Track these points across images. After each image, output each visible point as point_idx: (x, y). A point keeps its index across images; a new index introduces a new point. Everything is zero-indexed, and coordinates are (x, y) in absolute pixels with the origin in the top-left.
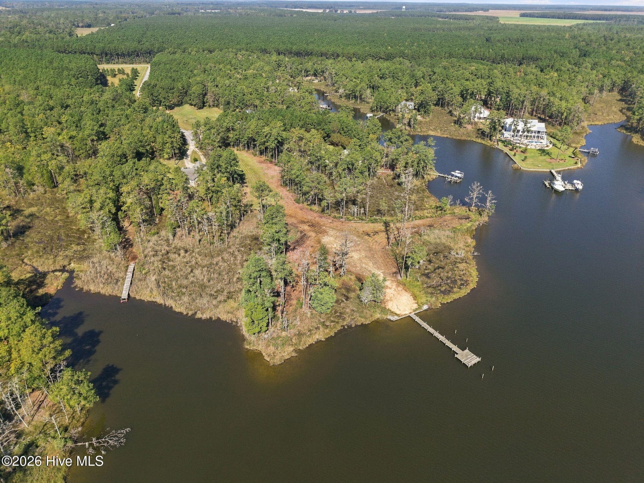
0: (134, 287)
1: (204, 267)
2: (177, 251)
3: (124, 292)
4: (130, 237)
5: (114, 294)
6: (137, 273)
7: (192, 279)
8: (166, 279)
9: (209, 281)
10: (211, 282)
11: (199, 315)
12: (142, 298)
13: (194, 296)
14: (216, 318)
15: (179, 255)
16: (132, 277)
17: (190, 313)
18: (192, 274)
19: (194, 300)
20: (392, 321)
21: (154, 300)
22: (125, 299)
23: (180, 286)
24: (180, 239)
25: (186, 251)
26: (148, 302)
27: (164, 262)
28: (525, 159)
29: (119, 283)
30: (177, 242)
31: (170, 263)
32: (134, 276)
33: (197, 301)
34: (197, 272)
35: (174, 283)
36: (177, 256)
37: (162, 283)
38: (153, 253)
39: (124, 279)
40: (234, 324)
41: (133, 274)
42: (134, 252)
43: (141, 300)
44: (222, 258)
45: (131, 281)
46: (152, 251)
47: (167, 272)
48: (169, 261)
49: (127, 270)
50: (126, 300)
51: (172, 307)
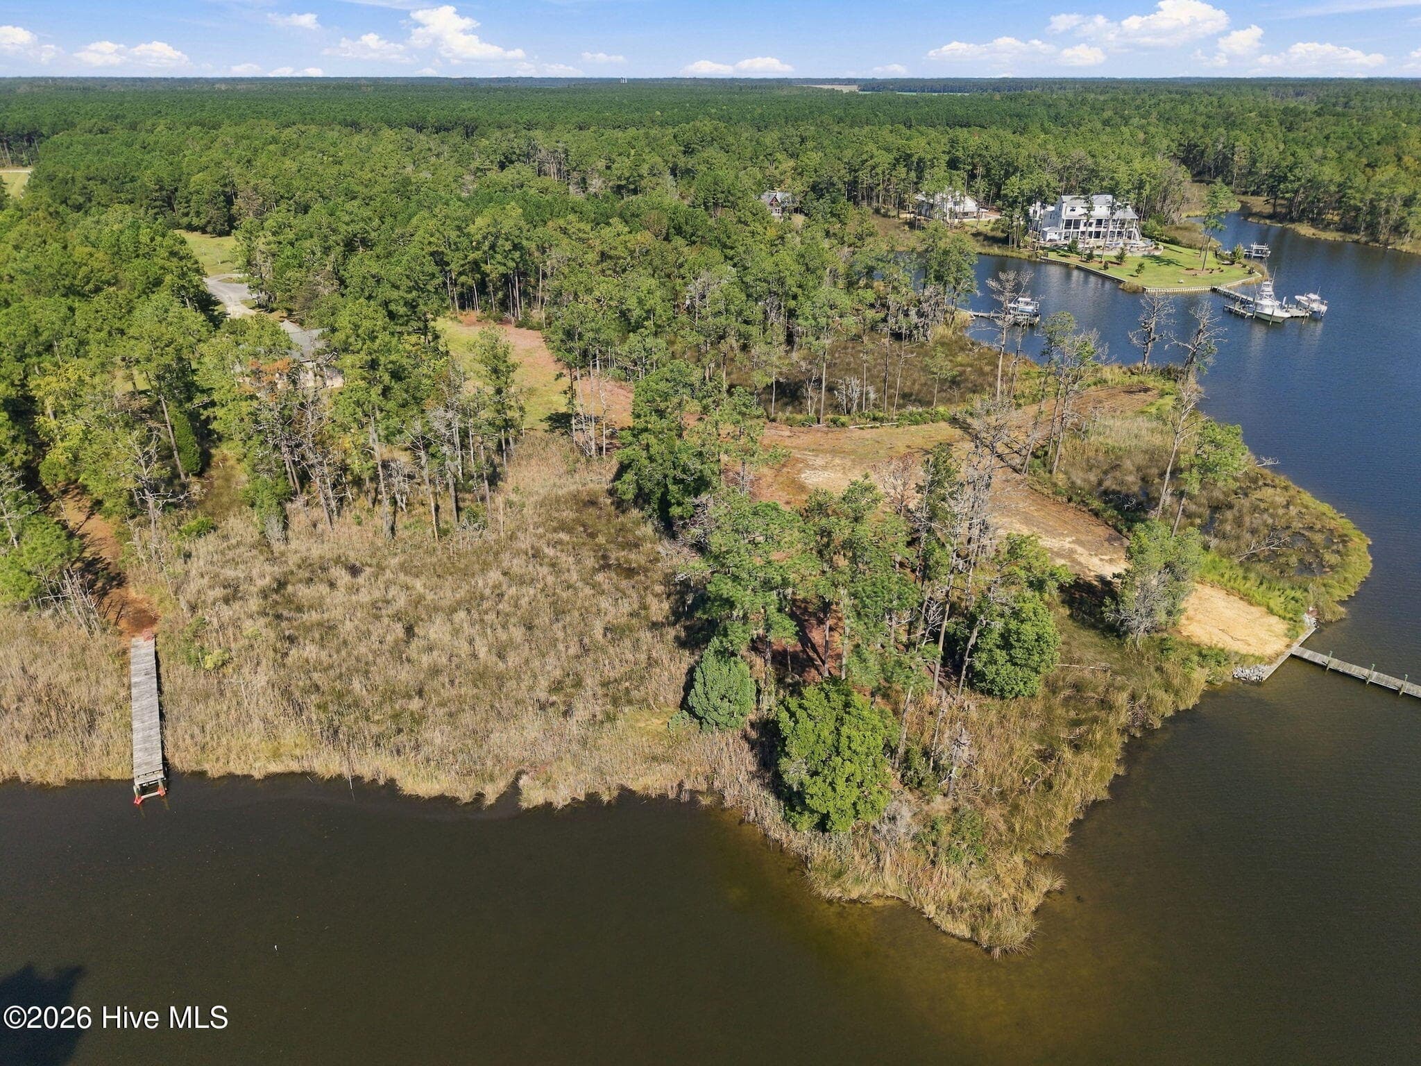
0: (181, 730)
1: (454, 610)
2: (316, 571)
3: (138, 757)
4: (104, 554)
5: (92, 772)
6: (179, 675)
7: (426, 660)
8: (315, 676)
9: (501, 656)
10: (513, 659)
11: (534, 795)
12: (238, 769)
13: (467, 718)
14: (615, 793)
15: (332, 585)
16: (160, 690)
17: (492, 793)
18: (416, 644)
19: (480, 736)
20: (1259, 683)
21: (295, 767)
22: (153, 787)
23: (390, 694)
24: (311, 534)
25: (354, 571)
26: (271, 778)
27: (279, 617)
28: (1138, 271)
29: (104, 725)
30: (300, 546)
31: (305, 617)
32: (166, 688)
33: (495, 737)
34: (436, 630)
35: (357, 685)
36: (324, 589)
37: (306, 691)
38: (219, 592)
39: (122, 704)
40: (705, 801)
41: (159, 677)
42: (134, 601)
43: (231, 777)
44: (505, 574)
45: (160, 704)
46: (212, 587)
47: (310, 651)
48: (299, 609)
49: (125, 665)
50: (161, 792)
51: (391, 782)
